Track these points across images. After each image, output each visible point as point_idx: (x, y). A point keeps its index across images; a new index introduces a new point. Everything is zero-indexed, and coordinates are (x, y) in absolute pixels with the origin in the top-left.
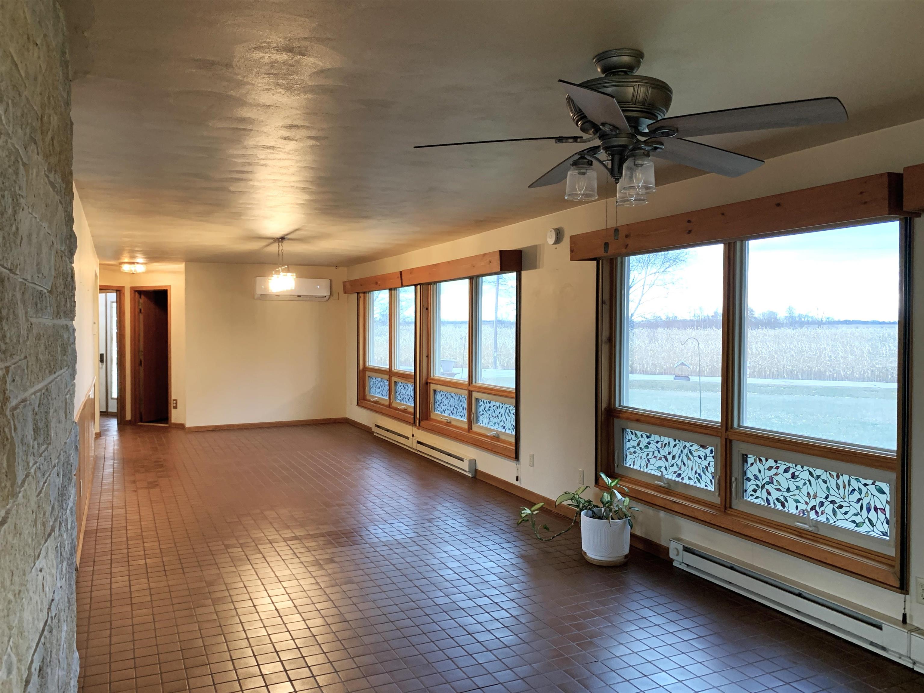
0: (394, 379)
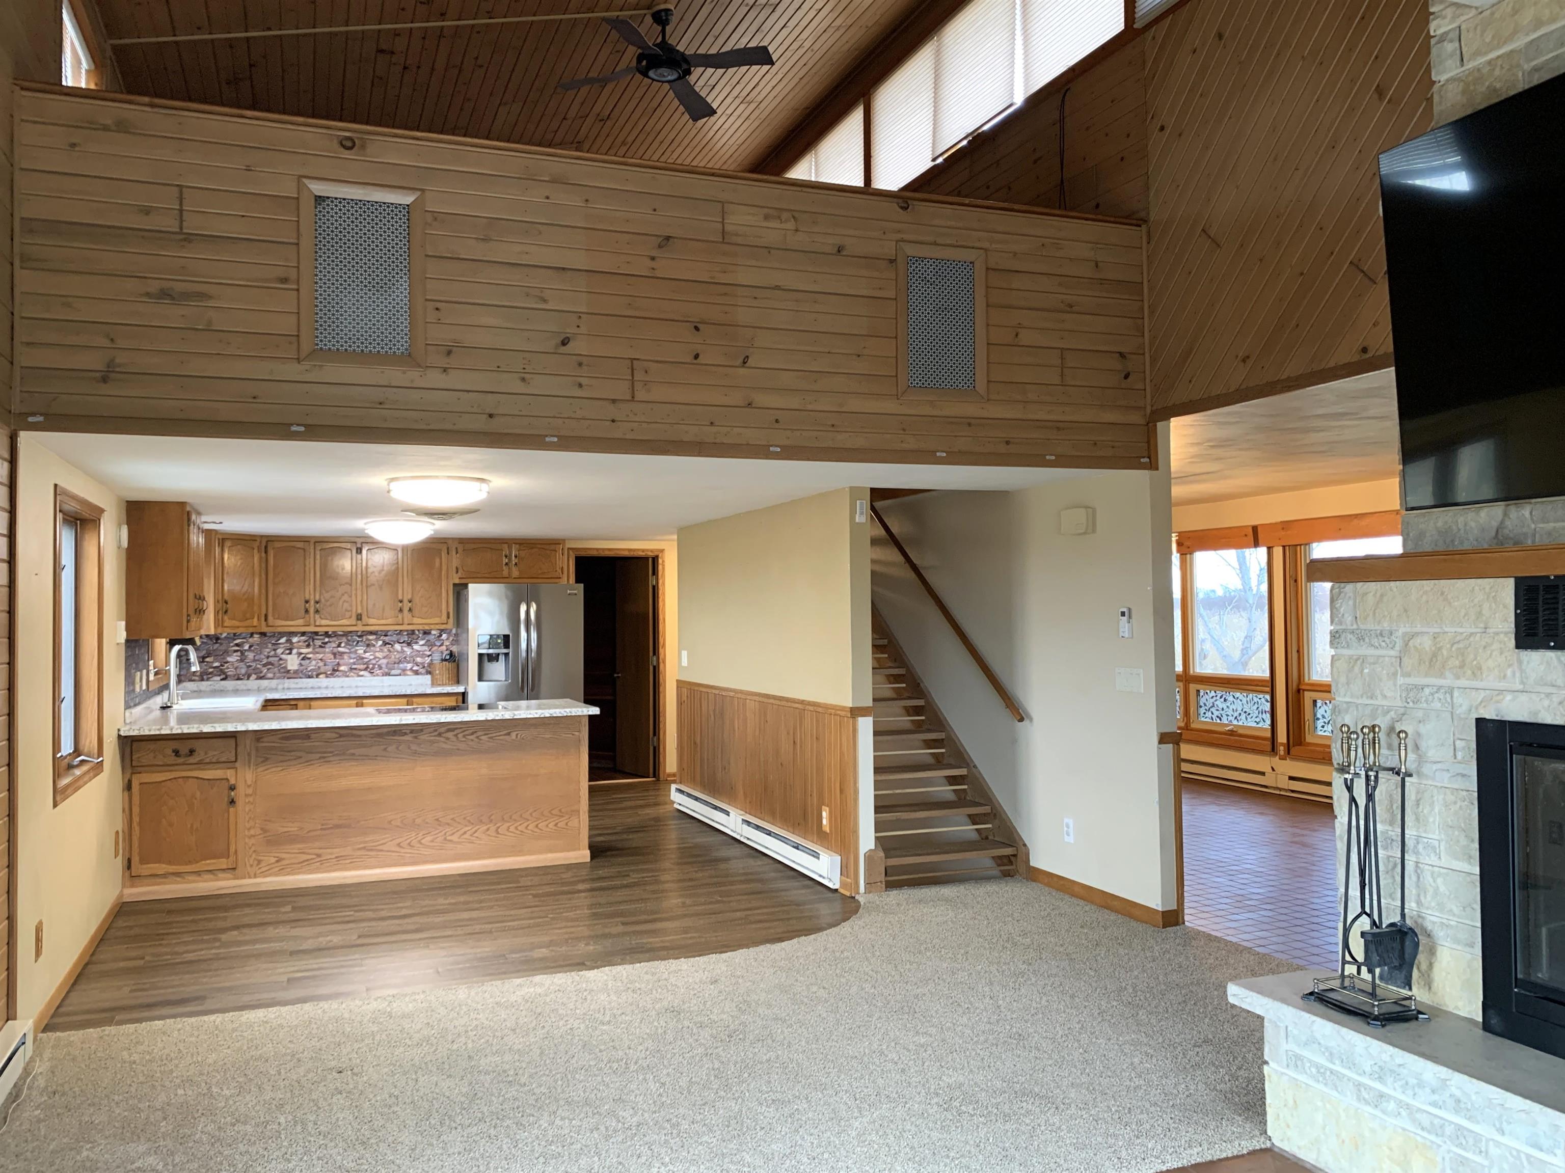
0: (1193, 687)
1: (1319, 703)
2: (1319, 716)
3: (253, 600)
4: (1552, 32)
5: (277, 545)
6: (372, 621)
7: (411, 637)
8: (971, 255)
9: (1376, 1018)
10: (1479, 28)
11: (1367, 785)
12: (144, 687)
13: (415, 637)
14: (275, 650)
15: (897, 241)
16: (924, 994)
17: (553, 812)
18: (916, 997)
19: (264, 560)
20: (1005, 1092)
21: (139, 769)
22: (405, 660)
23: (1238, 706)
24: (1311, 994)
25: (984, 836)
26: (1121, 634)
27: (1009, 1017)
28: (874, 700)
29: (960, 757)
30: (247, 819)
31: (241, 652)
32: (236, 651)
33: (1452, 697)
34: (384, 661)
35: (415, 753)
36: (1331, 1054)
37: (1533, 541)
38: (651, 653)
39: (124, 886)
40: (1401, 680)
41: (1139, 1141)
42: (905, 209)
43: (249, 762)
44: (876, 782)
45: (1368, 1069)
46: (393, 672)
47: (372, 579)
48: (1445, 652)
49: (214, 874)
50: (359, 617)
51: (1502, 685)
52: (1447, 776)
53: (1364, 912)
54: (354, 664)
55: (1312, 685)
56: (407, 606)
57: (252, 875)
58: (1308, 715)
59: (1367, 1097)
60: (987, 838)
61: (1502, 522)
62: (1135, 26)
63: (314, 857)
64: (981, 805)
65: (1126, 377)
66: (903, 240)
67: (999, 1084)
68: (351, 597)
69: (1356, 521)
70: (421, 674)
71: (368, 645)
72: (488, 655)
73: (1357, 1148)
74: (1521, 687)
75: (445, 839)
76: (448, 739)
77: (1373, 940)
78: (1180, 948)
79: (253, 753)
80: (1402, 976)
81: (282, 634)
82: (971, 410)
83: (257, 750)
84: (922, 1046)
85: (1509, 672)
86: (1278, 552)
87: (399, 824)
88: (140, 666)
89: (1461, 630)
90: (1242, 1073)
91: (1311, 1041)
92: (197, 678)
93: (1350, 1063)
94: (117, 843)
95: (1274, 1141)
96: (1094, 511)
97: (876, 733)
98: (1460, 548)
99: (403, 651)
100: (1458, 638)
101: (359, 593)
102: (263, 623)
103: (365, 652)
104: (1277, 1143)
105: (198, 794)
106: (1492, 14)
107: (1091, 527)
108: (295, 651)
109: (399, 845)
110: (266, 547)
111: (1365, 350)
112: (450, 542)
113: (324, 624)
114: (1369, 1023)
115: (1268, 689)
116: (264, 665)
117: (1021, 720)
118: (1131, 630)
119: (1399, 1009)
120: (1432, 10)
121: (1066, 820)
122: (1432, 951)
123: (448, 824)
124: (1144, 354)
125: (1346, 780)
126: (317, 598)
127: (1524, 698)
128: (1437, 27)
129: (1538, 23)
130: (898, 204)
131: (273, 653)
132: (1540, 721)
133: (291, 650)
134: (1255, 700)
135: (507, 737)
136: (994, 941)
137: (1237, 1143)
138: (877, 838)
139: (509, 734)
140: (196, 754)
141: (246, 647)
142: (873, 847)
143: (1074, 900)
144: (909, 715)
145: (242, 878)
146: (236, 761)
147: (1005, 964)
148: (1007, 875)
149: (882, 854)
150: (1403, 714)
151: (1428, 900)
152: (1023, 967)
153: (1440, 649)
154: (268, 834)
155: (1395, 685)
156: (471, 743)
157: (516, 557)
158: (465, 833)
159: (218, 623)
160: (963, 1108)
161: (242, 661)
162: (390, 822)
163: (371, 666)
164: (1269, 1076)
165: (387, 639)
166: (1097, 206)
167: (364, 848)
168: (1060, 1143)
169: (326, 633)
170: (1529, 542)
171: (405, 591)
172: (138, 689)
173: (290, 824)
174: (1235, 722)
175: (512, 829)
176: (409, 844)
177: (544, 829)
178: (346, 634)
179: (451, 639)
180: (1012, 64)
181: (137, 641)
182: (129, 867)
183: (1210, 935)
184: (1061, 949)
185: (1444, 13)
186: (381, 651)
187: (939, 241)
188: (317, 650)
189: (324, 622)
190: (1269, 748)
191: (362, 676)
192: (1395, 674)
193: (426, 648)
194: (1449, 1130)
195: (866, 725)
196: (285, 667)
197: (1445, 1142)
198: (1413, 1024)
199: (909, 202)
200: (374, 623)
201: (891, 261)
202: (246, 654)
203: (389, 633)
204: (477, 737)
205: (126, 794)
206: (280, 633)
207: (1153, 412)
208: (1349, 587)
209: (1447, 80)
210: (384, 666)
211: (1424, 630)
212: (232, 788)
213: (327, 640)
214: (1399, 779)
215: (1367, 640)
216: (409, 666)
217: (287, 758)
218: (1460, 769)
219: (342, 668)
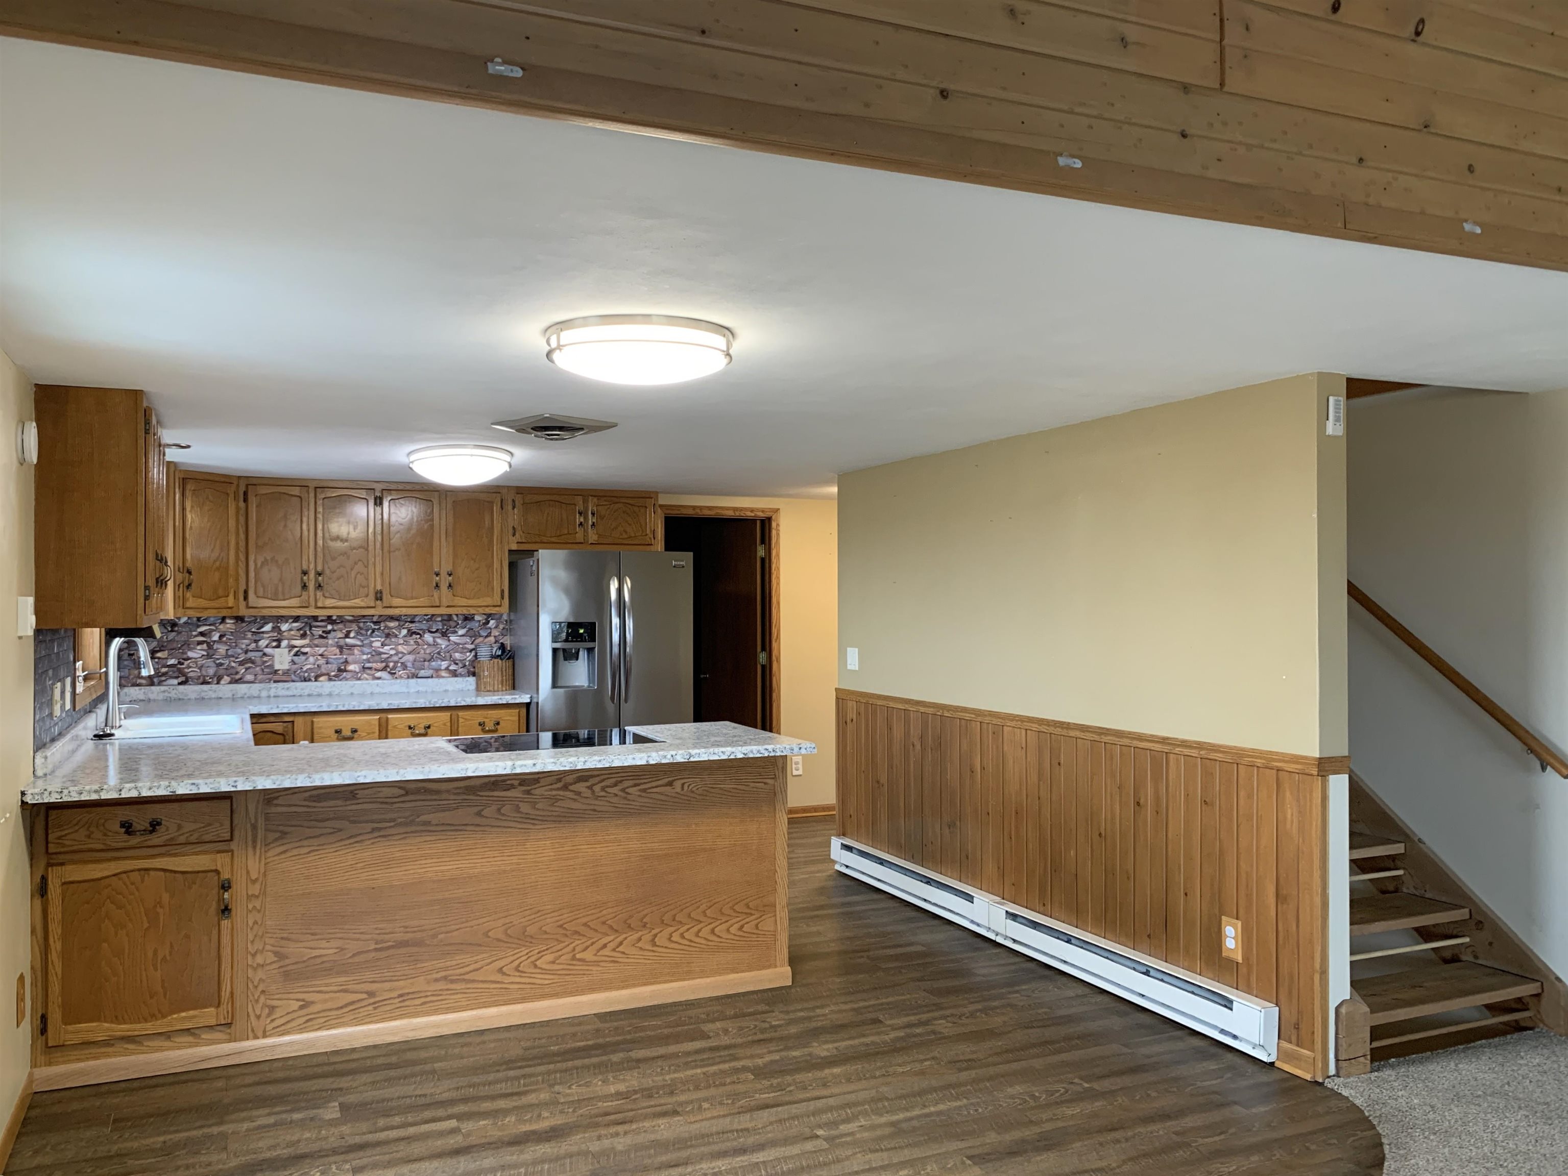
3: (227, 568)
5: (263, 490)
6: (397, 601)
7: (446, 626)
12: (68, 706)
13: (452, 624)
14: (256, 641)
17: (736, 908)
19: (242, 512)
21: (61, 858)
22: (439, 656)
29: (1385, 822)
30: (251, 937)
31: (208, 644)
32: (200, 643)
34: (410, 658)
35: (527, 818)
38: (759, 648)
39: (34, 1065)
43: (254, 842)
46: (422, 673)
47: (396, 540)
49: (193, 1035)
50: (379, 596)
54: (368, 661)
56: (445, 581)
57: (260, 1034)
63: (365, 996)
64: (1454, 905)
68: (367, 567)
70: (461, 675)
71: (388, 636)
72: (564, 650)
75: (574, 958)
76: (579, 793)
79: (261, 823)
81: (265, 620)
83: (267, 817)
87: (502, 936)
88: (62, 673)
92: (143, 681)
94: (20, 998)
99: (435, 644)
101: (378, 559)
102: (242, 603)
103: (383, 645)
105: (166, 897)
108: (284, 643)
109: (500, 970)
110: (245, 494)
112: (504, 491)
113: (330, 605)
116: (241, 663)
123: (576, 932)
126: (319, 569)
131: (253, 645)
133: (279, 641)
135: (668, 788)
139: (670, 784)
140: (161, 829)
141: (216, 637)
145: (241, 1040)
146: (231, 839)
149: (1366, 1009)
154: (287, 961)
156: (614, 800)
157: (593, 514)
158: (605, 946)
159: (180, 603)
161: (209, 656)
162: (486, 934)
163: (391, 665)
165: (413, 626)
167: (445, 978)
169: (329, 617)
171: (443, 558)
172: (57, 711)
173: (324, 944)
175: (676, 937)
176: (517, 969)
177: (725, 935)
178: (356, 620)
179: (501, 626)
181: (55, 631)
182: (44, 1031)
186: (406, 643)
188: (316, 642)
189: (329, 602)
191: (379, 678)
193: (468, 640)
196: (272, 666)
200: (400, 605)
202: (215, 647)
203: (417, 619)
204: (623, 790)
205: (38, 902)
206: (263, 617)
210: (409, 664)
212: (226, 886)
213: (330, 627)
216: (444, 664)
217: (318, 831)
219: (351, 667)
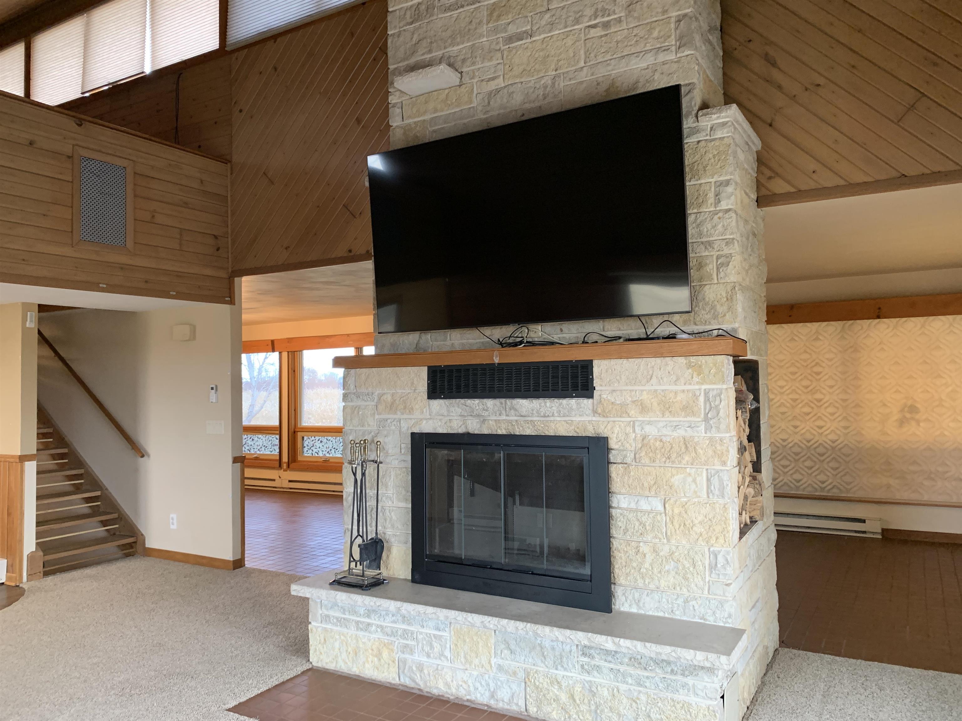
1: (305, 439)
2: (305, 445)
4: (441, 116)
8: (125, 163)
9: (367, 586)
10: (410, 105)
11: (362, 469)
15: (73, 145)
16: (89, 634)
18: (83, 637)
20: (158, 677)
23: (260, 443)
24: (334, 581)
25: (112, 533)
26: (211, 401)
27: (150, 636)
28: (38, 450)
29: (95, 484)
33: (400, 424)
36: (344, 610)
37: (432, 350)
40: (377, 417)
41: (243, 682)
42: (80, 125)
44: (37, 506)
45: (362, 613)
48: (397, 402)
51: (421, 417)
52: (397, 462)
53: (359, 535)
55: (303, 428)
58: (299, 445)
59: (361, 627)
60: (114, 534)
61: (419, 341)
62: (226, 49)
64: (112, 513)
65: (218, 249)
66: (77, 145)
67: (153, 673)
69: (327, 339)
73: (356, 655)
74: (429, 417)
77: (364, 548)
78: (245, 579)
80: (375, 564)
82: (124, 259)
84: (96, 664)
85: (425, 410)
86: (285, 354)
89: (404, 391)
90: (291, 635)
91: (335, 605)
93: (354, 612)
95: (313, 664)
96: (194, 327)
97: (38, 473)
98: (401, 352)
100: (403, 395)
104: (315, 664)
106: (417, 100)
107: (193, 335)
111: (350, 251)
114: (363, 590)
115: (278, 432)
117: (143, 456)
118: (217, 398)
119: (375, 580)
120: (390, 90)
121: (171, 516)
122: (389, 550)
124: (228, 238)
125: (352, 467)
127: (431, 422)
128: (393, 99)
129: (436, 111)
130: (75, 122)
132: (437, 432)
134: (270, 438)
136: (130, 594)
137: (295, 669)
138: (37, 544)
142: (34, 550)
143: (177, 563)
144: (55, 460)
147: (140, 606)
148: (127, 555)
149: (41, 553)
150: (378, 433)
151: (388, 525)
152: (153, 606)
153: (395, 400)
155: (374, 419)
160: (132, 692)
164: (312, 630)
166: (200, 147)
168: (198, 695)
170: (430, 350)
174: (258, 452)
180: (143, 48)
183: (261, 570)
184: (175, 592)
185: (395, 93)
187: (103, 150)
190: (278, 465)
192: (374, 414)
194: (400, 632)
195: (31, 468)
197: (398, 639)
198: (381, 587)
199: (83, 122)
201: (69, 157)
207: (232, 272)
208: (353, 371)
209: (397, 126)
211: (388, 391)
214: (376, 465)
215: (361, 397)
218: (403, 457)
